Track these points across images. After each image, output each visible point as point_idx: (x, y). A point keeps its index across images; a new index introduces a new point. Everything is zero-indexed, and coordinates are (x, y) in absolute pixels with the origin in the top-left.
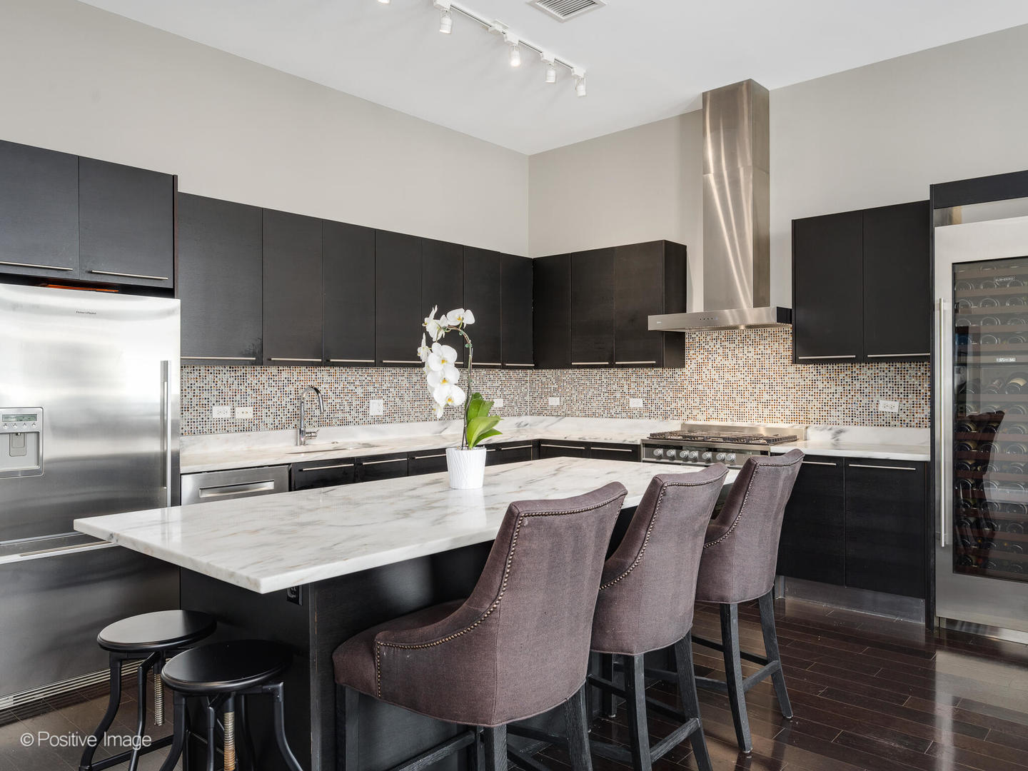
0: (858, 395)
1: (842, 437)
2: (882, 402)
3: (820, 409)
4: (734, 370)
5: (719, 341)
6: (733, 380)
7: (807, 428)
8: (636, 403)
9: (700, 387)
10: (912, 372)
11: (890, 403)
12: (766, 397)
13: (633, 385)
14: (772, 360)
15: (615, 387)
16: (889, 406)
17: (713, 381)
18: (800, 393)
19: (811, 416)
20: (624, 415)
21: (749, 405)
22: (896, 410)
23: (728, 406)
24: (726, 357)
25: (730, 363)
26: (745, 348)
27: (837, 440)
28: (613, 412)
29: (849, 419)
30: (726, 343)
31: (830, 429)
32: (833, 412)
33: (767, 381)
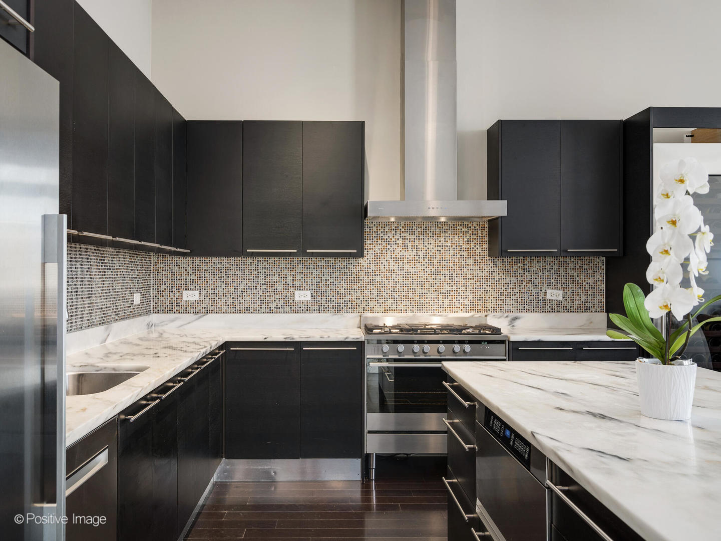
0: (529, 285)
1: (517, 323)
2: (549, 291)
3: (497, 299)
4: (414, 260)
5: (398, 233)
6: (413, 271)
7: (486, 316)
8: (303, 296)
9: (378, 279)
10: (572, 265)
11: (556, 292)
12: (446, 288)
13: (298, 277)
14: (452, 252)
15: (276, 278)
16: (554, 294)
17: (392, 271)
18: (478, 284)
19: (489, 305)
20: (287, 309)
21: (429, 296)
22: (560, 298)
23: (407, 297)
24: (406, 248)
25: (410, 254)
26: (426, 239)
27: (513, 326)
28: (273, 306)
29: (522, 307)
30: (407, 235)
31: (507, 317)
32: (508, 301)
33: (447, 272)
